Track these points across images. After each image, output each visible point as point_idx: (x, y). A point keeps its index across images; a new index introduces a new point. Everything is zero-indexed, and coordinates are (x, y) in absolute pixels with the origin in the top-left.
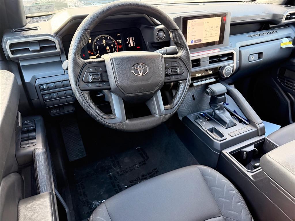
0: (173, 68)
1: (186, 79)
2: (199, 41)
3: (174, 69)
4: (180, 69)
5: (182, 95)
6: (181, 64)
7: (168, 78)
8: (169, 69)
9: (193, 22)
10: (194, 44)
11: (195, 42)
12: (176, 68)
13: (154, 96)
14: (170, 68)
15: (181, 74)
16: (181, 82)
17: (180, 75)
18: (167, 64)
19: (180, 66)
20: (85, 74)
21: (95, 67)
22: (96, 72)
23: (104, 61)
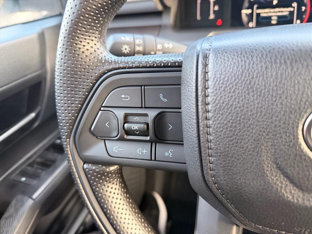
20: (102, 109)
21: (141, 86)
22: (142, 107)
23: (181, 67)
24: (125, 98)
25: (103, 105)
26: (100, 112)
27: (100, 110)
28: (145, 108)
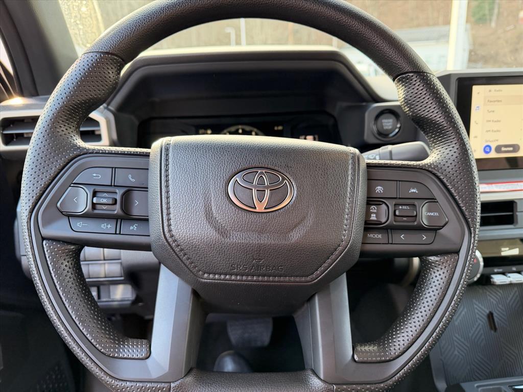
0: (402, 205)
1: (457, 252)
2: (511, 149)
3: (404, 207)
4: (429, 210)
5: (435, 312)
6: (436, 191)
7: (380, 236)
8: (384, 206)
9: (490, 91)
10: (493, 155)
11: (498, 149)
12: (414, 205)
13: (317, 299)
14: (391, 204)
15: (434, 230)
16: (432, 258)
17: (432, 234)
18: (379, 188)
19: (432, 200)
20: (72, 185)
21: (113, 168)
22: (111, 186)
23: (149, 156)
24: (96, 176)
25: (73, 182)
26: (70, 188)
27: (70, 186)
28: (114, 186)
